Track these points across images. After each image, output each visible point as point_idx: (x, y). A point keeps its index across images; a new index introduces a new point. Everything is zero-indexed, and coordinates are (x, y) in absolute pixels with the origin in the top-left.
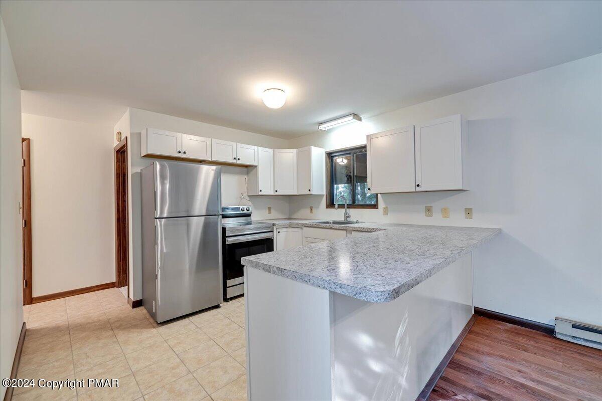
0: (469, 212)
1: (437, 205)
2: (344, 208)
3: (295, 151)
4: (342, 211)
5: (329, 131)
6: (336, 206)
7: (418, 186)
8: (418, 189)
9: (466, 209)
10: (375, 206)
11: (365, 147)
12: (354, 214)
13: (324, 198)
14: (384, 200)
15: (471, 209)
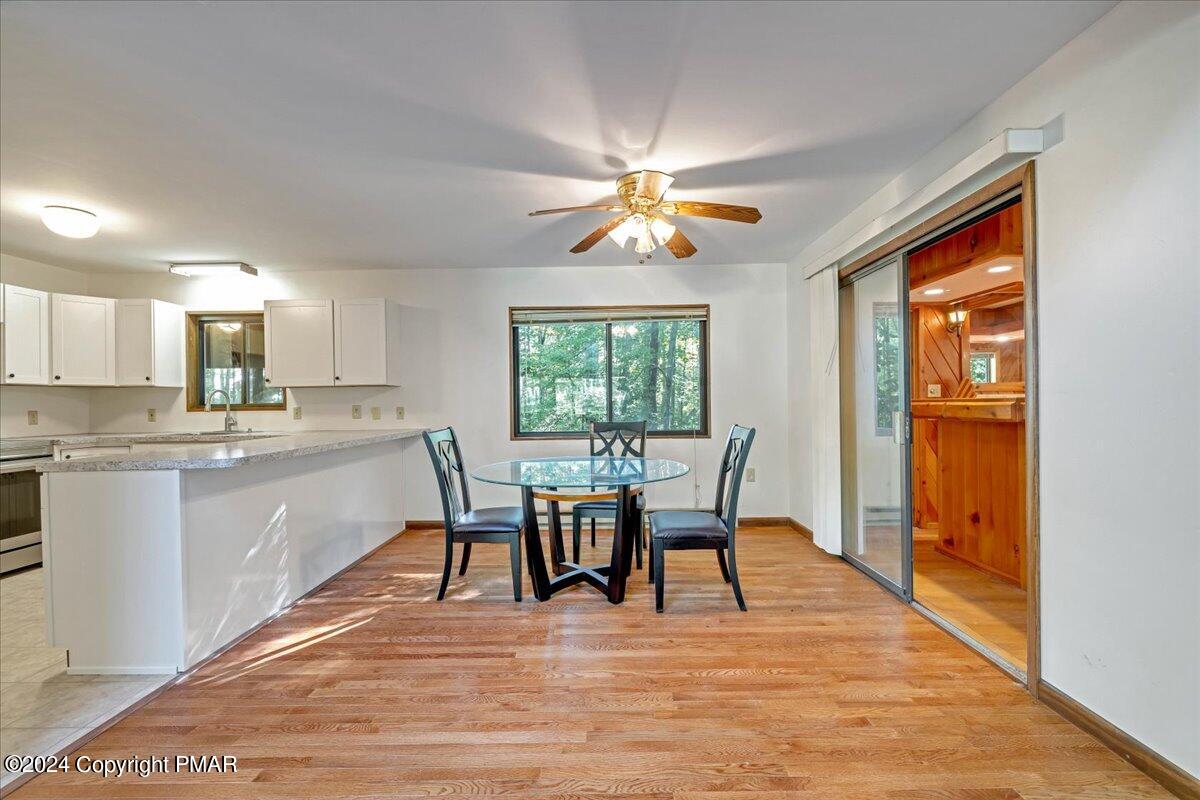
0: (400, 412)
1: (367, 404)
2: (225, 410)
3: (110, 302)
4: (222, 415)
5: (193, 278)
6: (208, 407)
7: (337, 378)
8: (338, 383)
9: (398, 409)
10: (281, 406)
11: (262, 315)
12: (245, 420)
13: (183, 394)
14: (295, 397)
15: (402, 409)
